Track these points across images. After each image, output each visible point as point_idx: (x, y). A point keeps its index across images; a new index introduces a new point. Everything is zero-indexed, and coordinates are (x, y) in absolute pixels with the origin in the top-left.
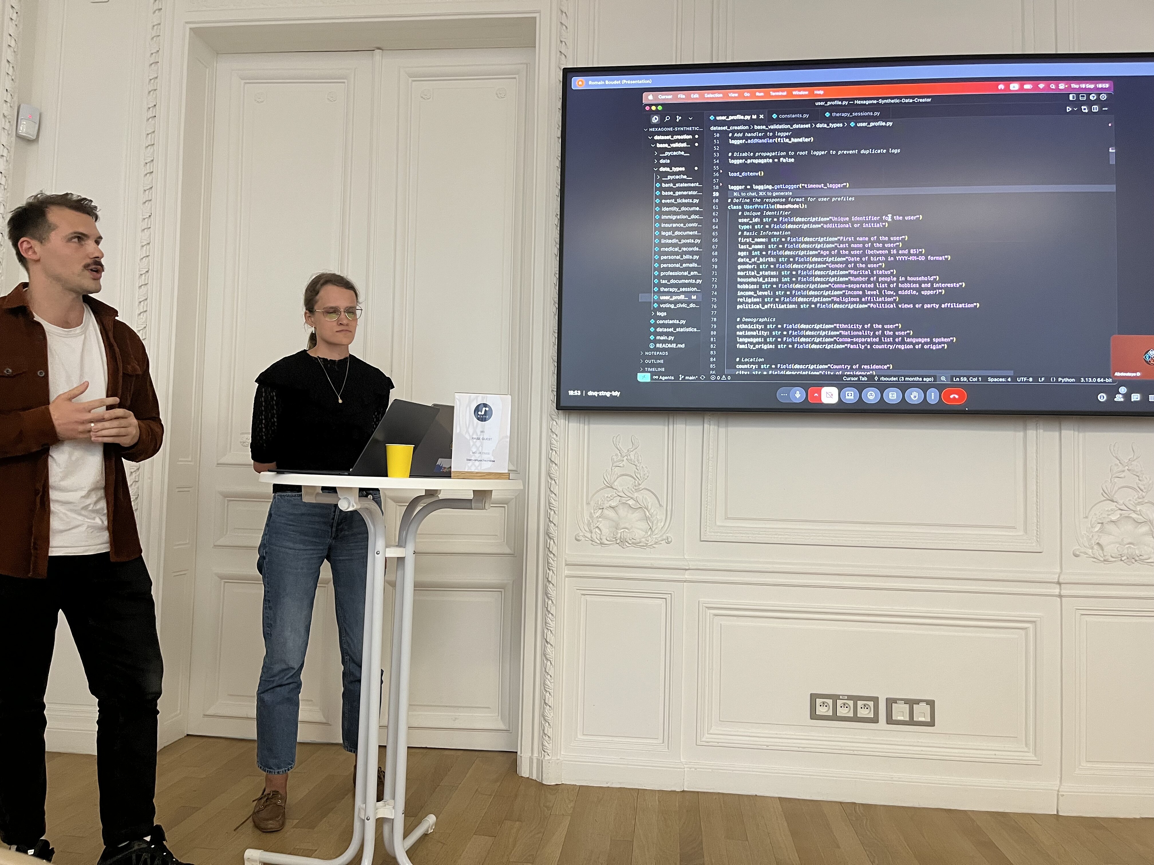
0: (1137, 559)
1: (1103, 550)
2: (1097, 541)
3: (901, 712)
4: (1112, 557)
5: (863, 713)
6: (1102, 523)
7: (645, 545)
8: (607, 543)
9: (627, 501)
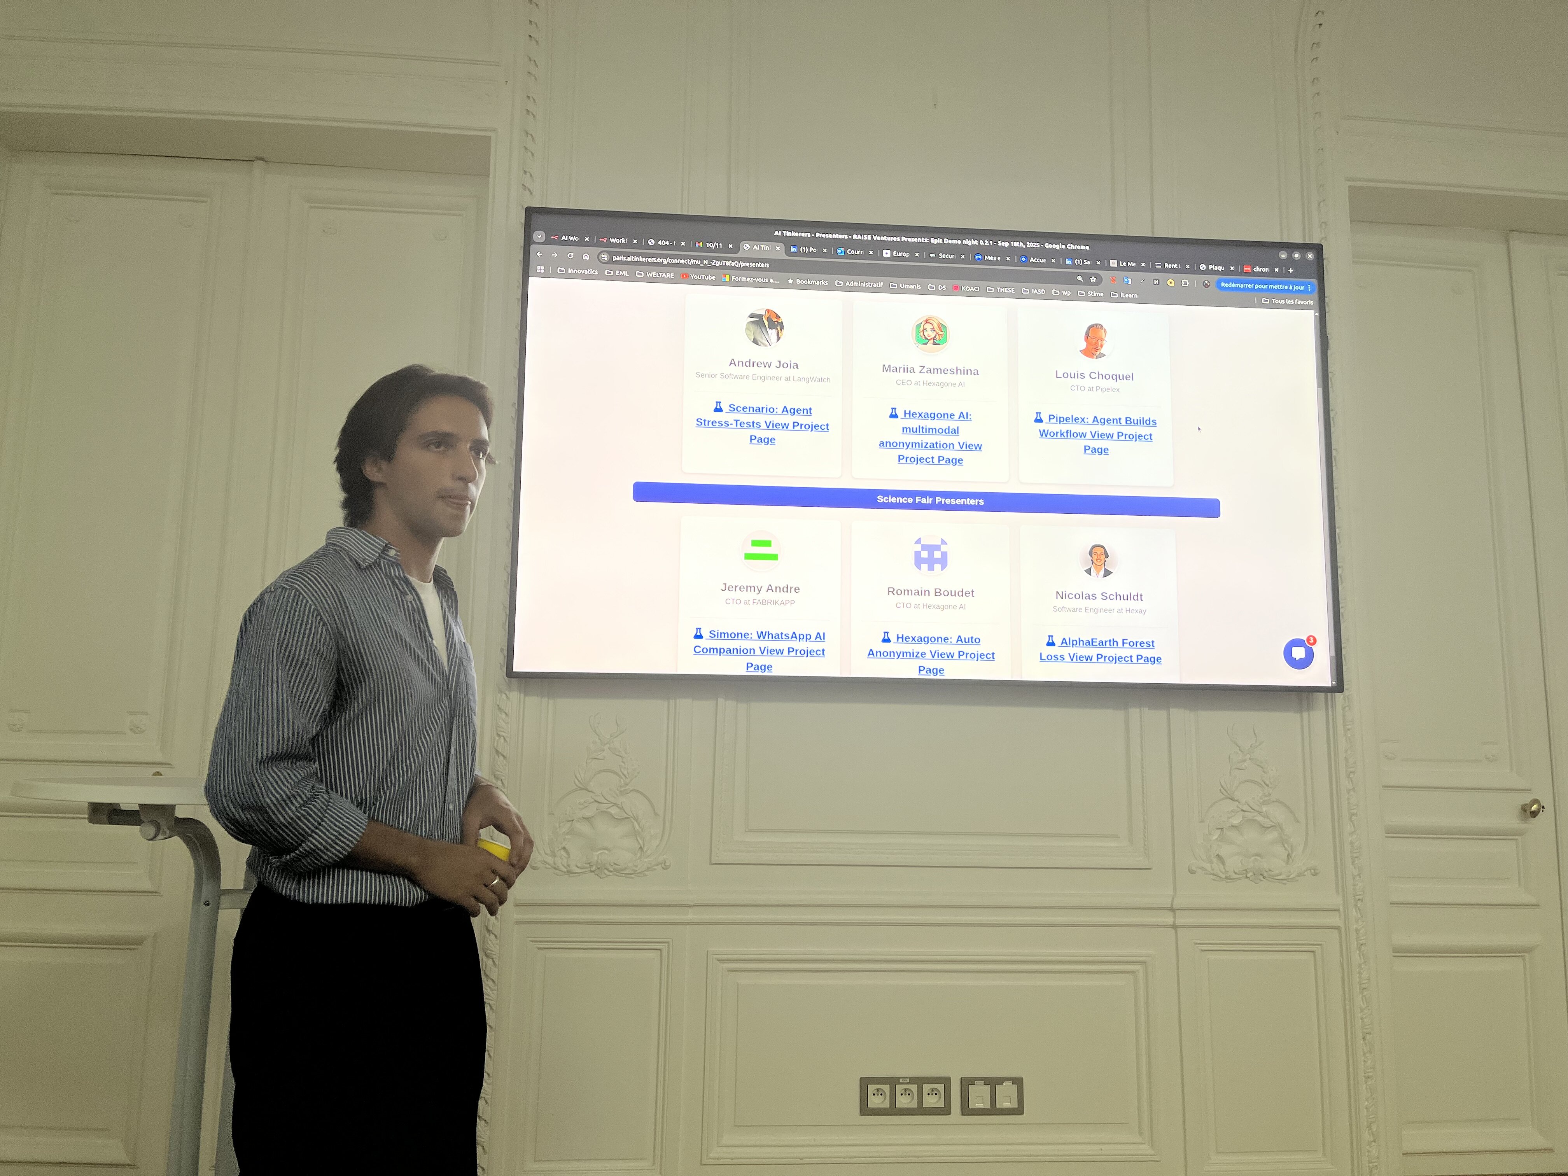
0: (1265, 874)
1: (1223, 863)
2: (1217, 852)
3: (979, 1097)
4: (1236, 873)
5: (931, 1101)
6: (1222, 829)
7: (632, 872)
8: (577, 871)
9: (608, 809)
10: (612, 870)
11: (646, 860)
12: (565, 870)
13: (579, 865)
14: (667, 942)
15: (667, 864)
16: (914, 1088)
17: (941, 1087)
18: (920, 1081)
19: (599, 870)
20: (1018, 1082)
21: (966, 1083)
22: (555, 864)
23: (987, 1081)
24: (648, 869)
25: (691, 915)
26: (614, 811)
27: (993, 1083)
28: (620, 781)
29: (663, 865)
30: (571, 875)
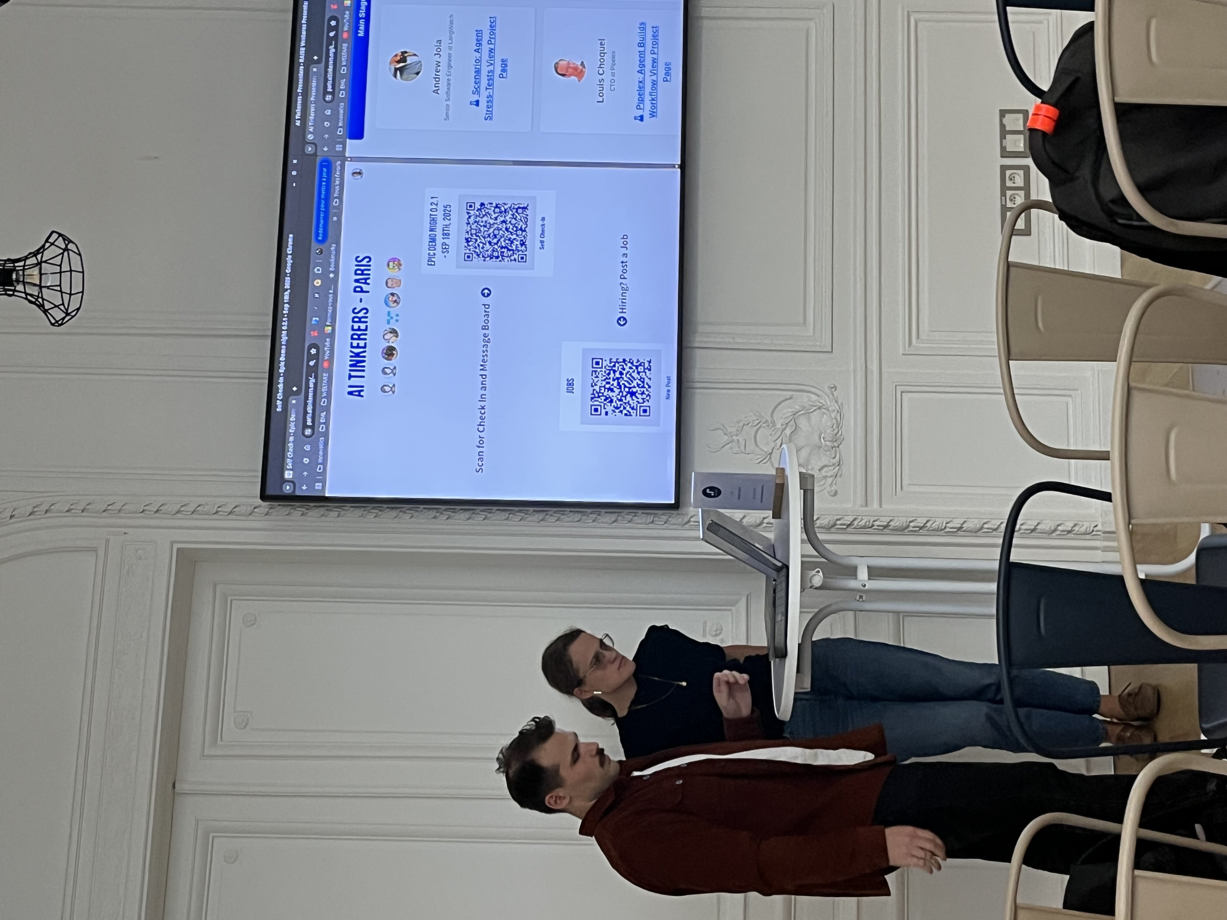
3: (1015, 143)
7: (839, 414)
8: (838, 459)
9: (787, 437)
10: (836, 431)
11: (829, 404)
12: (837, 468)
13: (834, 456)
14: (896, 386)
15: (833, 386)
16: (1009, 193)
17: (1008, 173)
18: (1004, 189)
19: (837, 440)
20: (1003, 113)
21: (1005, 153)
22: (832, 476)
23: (1003, 137)
24: (837, 402)
25: (874, 367)
26: (788, 432)
27: (1004, 132)
28: (764, 427)
29: (833, 390)
30: (841, 462)
